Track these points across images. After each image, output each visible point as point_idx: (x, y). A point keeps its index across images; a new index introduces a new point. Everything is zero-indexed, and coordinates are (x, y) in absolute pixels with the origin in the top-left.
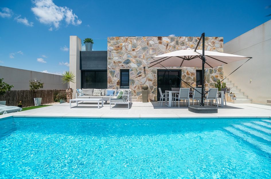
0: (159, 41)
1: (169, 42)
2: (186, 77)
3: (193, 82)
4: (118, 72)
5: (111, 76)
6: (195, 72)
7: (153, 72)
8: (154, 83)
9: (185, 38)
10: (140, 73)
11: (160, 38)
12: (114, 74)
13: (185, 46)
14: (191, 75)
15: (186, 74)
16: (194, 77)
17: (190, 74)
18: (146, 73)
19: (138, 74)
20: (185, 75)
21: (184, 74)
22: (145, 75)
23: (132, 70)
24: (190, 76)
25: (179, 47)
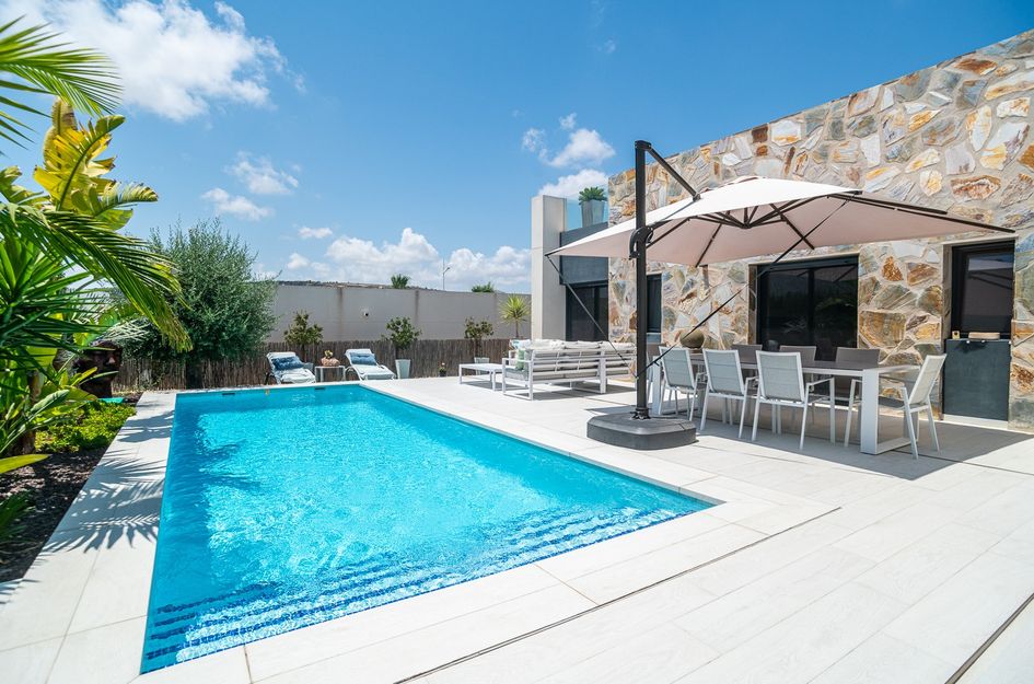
0: (759, 145)
1: (799, 137)
2: (879, 292)
3: (922, 313)
4: (632, 287)
5: (616, 300)
6: (935, 258)
7: (735, 276)
8: (737, 320)
9: (881, 92)
10: (692, 283)
11: (760, 134)
12: (623, 293)
13: (876, 136)
14: (913, 280)
15: (878, 275)
16: (928, 290)
17: (905, 272)
18: (711, 282)
19: (686, 289)
20: (873, 280)
21: (870, 275)
22: (707, 290)
23: (669, 277)
24: (904, 284)
25: (847, 148)
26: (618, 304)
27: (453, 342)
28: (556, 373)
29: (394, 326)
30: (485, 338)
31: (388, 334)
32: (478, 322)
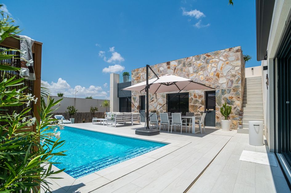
0: (168, 66)
1: (177, 65)
2: (193, 101)
3: (201, 105)
4: (138, 98)
5: (133, 102)
6: (203, 94)
7: (163, 96)
8: (164, 107)
9: (193, 58)
10: (153, 98)
11: (168, 63)
12: (135, 100)
13: (192, 67)
14: (199, 98)
15: (193, 97)
16: (202, 100)
17: (198, 96)
18: (157, 98)
19: (151, 99)
20: (192, 98)
21: (191, 97)
22: (157, 100)
24: (197, 99)
25: (186, 69)
27: (87, 113)
28: (121, 120)
29: (69, 108)
30: (96, 112)
31: (68, 111)
32: (94, 107)
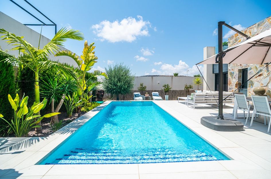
4: (236, 73)
10: (261, 71)
12: (233, 75)
18: (270, 70)
22: (268, 73)
23: (251, 69)
26: (231, 79)
27: (181, 91)
28: (203, 101)
29: (165, 86)
30: (190, 90)
31: (163, 88)
32: (188, 85)
